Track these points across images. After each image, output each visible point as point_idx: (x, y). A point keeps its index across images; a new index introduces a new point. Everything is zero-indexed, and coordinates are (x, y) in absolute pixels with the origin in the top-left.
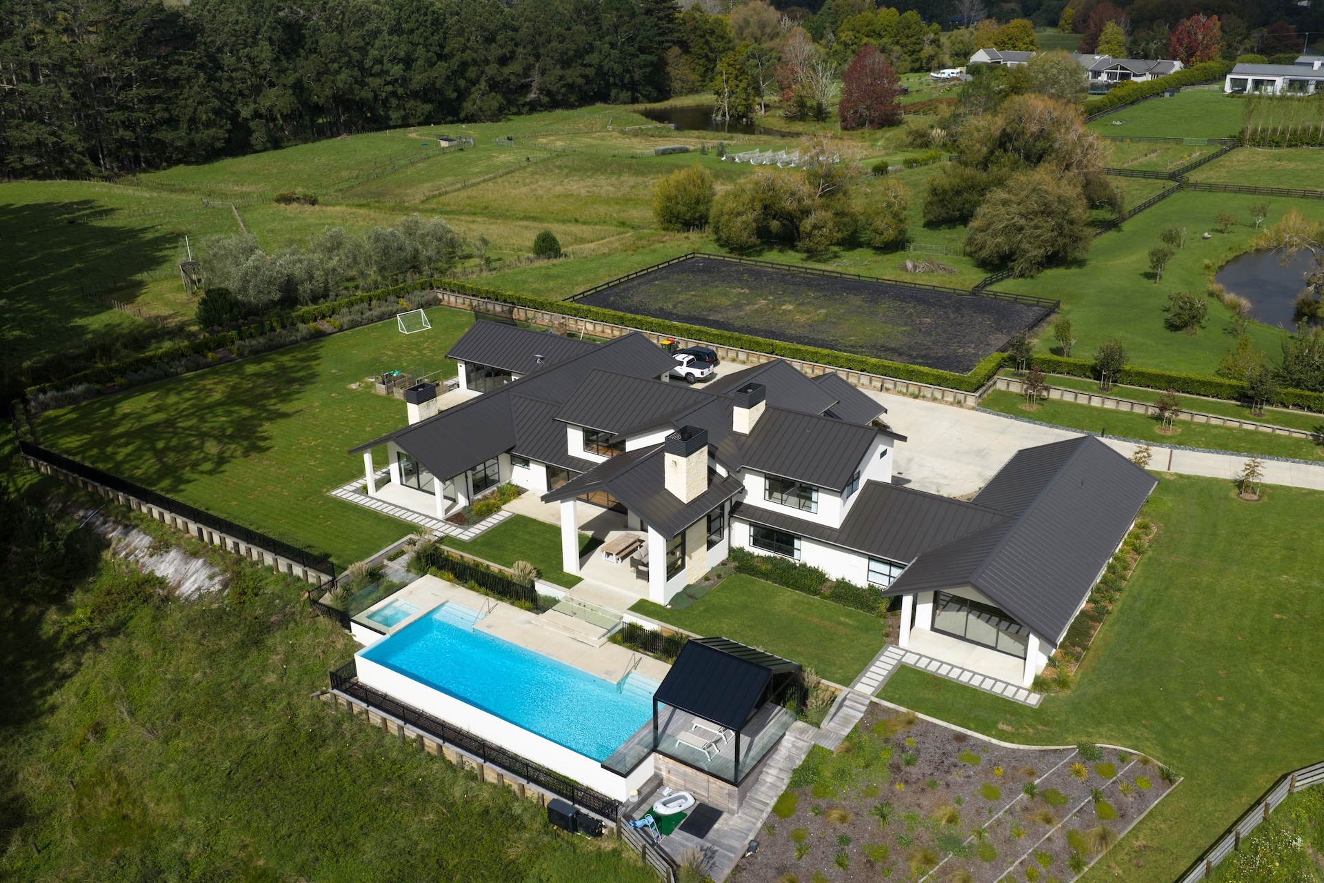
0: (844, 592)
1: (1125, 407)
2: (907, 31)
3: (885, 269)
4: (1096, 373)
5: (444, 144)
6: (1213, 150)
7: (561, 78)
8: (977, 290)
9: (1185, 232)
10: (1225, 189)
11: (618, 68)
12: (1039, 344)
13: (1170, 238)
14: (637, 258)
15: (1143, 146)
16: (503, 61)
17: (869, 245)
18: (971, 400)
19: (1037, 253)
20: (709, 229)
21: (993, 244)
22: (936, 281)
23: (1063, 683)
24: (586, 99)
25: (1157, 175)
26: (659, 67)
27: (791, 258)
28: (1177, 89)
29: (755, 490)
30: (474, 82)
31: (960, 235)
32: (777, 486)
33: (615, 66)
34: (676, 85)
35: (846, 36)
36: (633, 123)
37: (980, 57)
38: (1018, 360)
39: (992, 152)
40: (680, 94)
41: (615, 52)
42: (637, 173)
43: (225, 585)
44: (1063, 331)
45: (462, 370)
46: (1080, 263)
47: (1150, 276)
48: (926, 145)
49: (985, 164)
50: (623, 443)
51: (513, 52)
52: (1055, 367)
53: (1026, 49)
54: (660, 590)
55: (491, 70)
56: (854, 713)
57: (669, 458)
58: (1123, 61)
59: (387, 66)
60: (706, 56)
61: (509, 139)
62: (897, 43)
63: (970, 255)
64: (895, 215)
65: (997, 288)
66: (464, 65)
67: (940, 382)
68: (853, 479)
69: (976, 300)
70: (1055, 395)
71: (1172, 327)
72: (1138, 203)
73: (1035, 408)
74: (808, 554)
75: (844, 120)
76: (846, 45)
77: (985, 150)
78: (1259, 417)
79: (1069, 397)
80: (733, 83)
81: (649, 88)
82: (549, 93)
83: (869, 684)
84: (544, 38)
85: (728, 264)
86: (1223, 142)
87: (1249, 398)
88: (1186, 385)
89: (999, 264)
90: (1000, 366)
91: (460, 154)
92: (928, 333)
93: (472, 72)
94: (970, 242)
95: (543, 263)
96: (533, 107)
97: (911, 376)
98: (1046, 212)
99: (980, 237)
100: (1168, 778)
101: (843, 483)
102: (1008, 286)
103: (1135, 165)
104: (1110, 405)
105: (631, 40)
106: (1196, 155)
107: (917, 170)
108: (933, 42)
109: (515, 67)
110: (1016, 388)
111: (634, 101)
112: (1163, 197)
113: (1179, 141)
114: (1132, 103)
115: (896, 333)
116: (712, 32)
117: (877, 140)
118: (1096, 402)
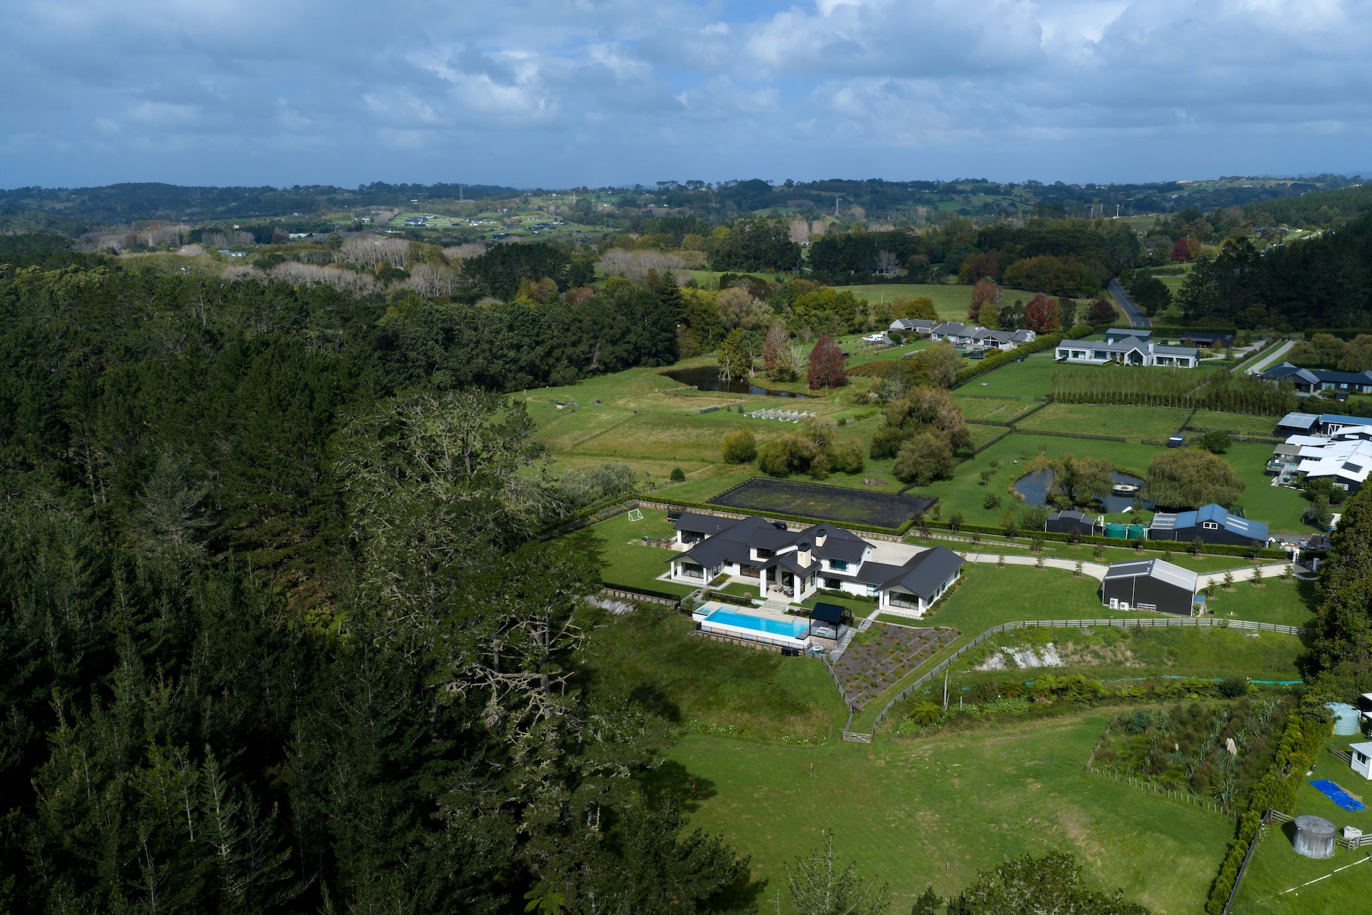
0: (859, 598)
1: (962, 540)
2: (843, 305)
3: (854, 483)
4: (949, 527)
5: (560, 407)
6: (1036, 405)
7: (613, 353)
8: (900, 493)
9: (1001, 462)
10: (1035, 433)
11: (648, 344)
12: (927, 517)
13: (993, 465)
14: (725, 481)
15: (997, 402)
16: (574, 344)
17: (843, 469)
18: (899, 540)
19: (930, 474)
20: (756, 463)
21: (907, 471)
22: (880, 489)
23: (931, 615)
24: (627, 365)
25: (1000, 424)
26: (673, 341)
27: (803, 479)
28: (1026, 356)
29: (826, 566)
30: (558, 360)
31: (890, 464)
32: (834, 564)
33: (647, 342)
34: (684, 351)
35: (800, 310)
36: (672, 387)
37: (897, 325)
38: (917, 523)
39: (905, 418)
40: (687, 356)
41: (646, 333)
42: (695, 427)
43: (635, 608)
44: (937, 510)
45: (679, 534)
46: (950, 478)
47: (982, 484)
48: (866, 403)
49: (901, 426)
50: (775, 553)
51: (580, 338)
52: (933, 525)
53: (929, 318)
54: (798, 598)
55: (569, 351)
56: (867, 626)
57: (799, 553)
58: (993, 333)
59: (506, 351)
60: (703, 329)
61: (599, 402)
62: (837, 313)
63: (895, 474)
64: (857, 455)
65: (910, 492)
66: (553, 348)
67: (886, 532)
68: (860, 560)
69: (900, 498)
70: (934, 536)
71: (987, 508)
72: (987, 442)
73: (926, 542)
74: (846, 587)
75: (811, 383)
76: (799, 315)
77: (901, 417)
78: (1013, 541)
79: (940, 537)
80: (732, 354)
81: (667, 355)
82: (604, 364)
83: (872, 617)
84: (599, 326)
85: (774, 482)
86: (1043, 400)
87: (1009, 534)
88: (986, 530)
89: (911, 480)
90: (910, 526)
91: (574, 414)
92: (879, 513)
93: (557, 353)
94: (896, 468)
95: (677, 484)
96: (594, 373)
97: (874, 531)
98: (932, 454)
99: (900, 466)
100: (959, 633)
101: (857, 561)
102: (915, 491)
103: (988, 416)
104: (956, 540)
105: (654, 323)
106: (1026, 409)
107: (863, 421)
108: (862, 311)
109: (584, 347)
110: (918, 534)
111: (658, 365)
112: (1001, 438)
113: (1018, 399)
114: (995, 368)
115: (865, 514)
116: (705, 311)
117: (834, 398)
118: (951, 539)
